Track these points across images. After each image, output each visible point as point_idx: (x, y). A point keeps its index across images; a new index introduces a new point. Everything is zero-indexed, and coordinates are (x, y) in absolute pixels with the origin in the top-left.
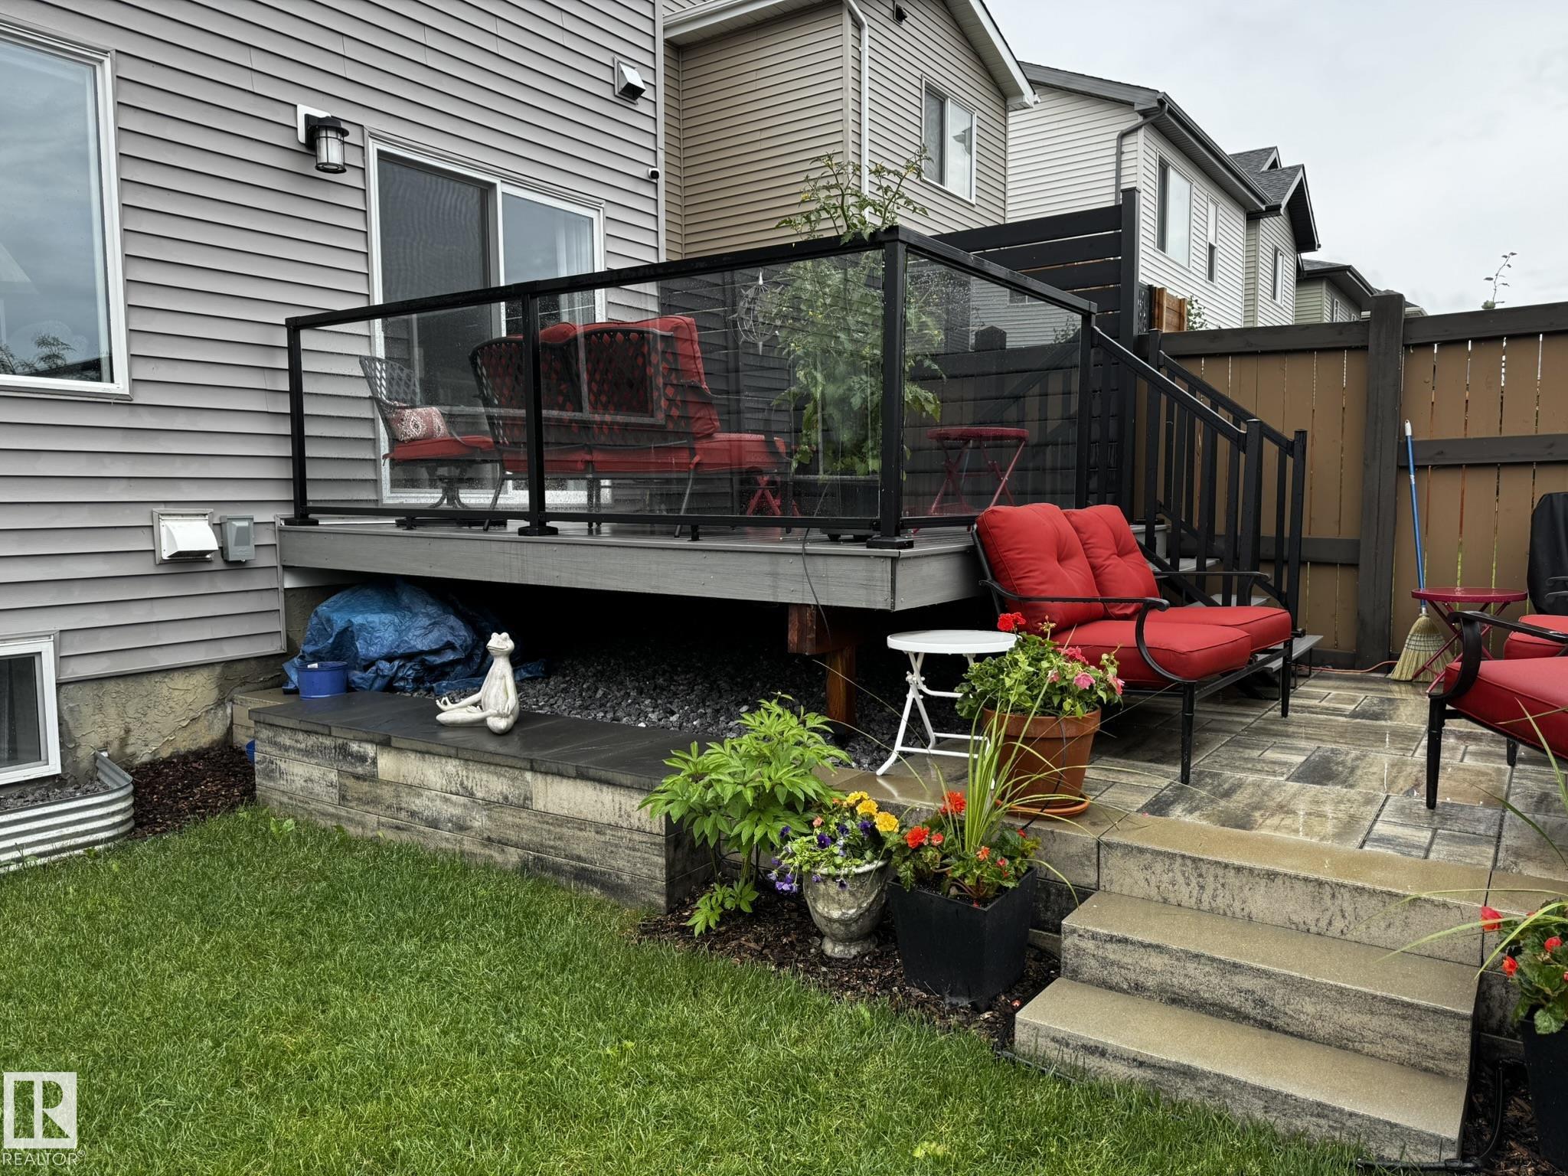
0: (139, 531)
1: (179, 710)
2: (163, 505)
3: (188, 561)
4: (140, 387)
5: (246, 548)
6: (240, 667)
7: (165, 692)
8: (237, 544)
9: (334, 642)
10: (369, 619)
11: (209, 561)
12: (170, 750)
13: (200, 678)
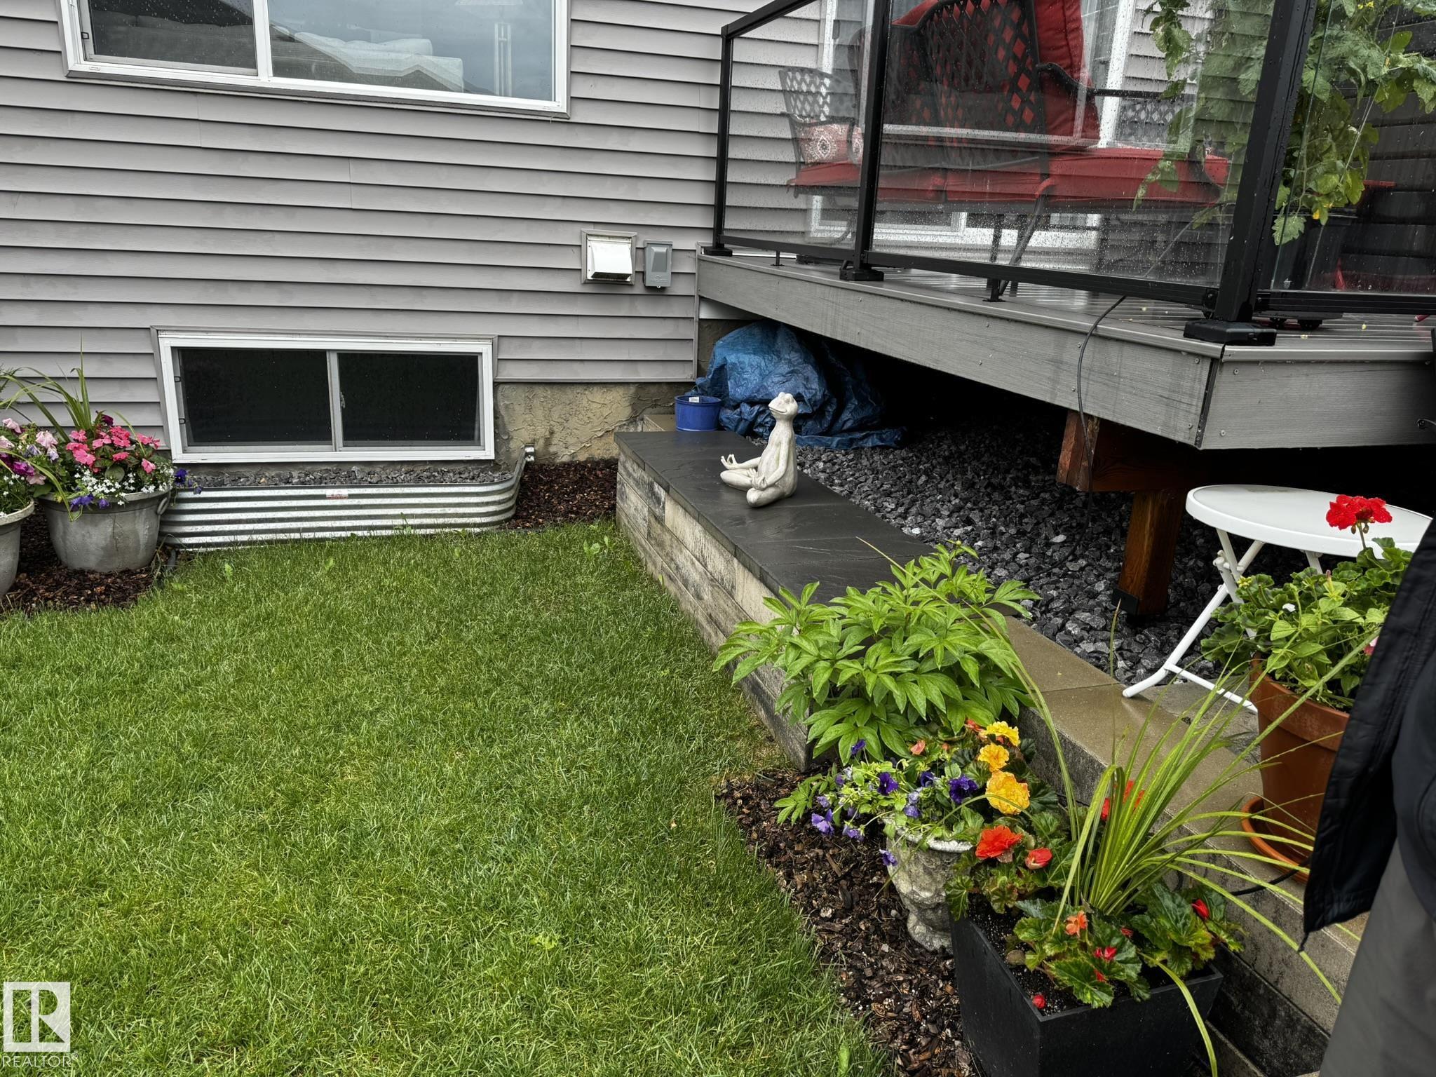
0: (570, 249)
1: (596, 421)
2: (592, 226)
3: (609, 283)
4: (579, 106)
5: (664, 274)
6: (653, 390)
7: (585, 403)
8: (655, 269)
9: (712, 378)
10: (741, 360)
11: (630, 285)
12: (586, 455)
13: (617, 395)
